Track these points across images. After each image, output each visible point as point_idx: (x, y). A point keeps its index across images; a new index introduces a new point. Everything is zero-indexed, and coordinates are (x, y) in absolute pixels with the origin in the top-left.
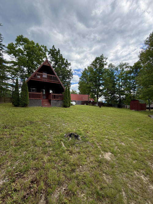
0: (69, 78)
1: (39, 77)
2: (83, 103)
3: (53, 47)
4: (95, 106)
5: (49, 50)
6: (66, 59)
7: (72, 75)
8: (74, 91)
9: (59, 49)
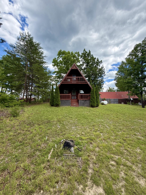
0: (101, 76)
1: (69, 80)
2: (120, 101)
3: (84, 50)
4: (137, 105)
5: (81, 55)
6: (97, 58)
7: (103, 73)
8: (111, 88)
9: (89, 50)
